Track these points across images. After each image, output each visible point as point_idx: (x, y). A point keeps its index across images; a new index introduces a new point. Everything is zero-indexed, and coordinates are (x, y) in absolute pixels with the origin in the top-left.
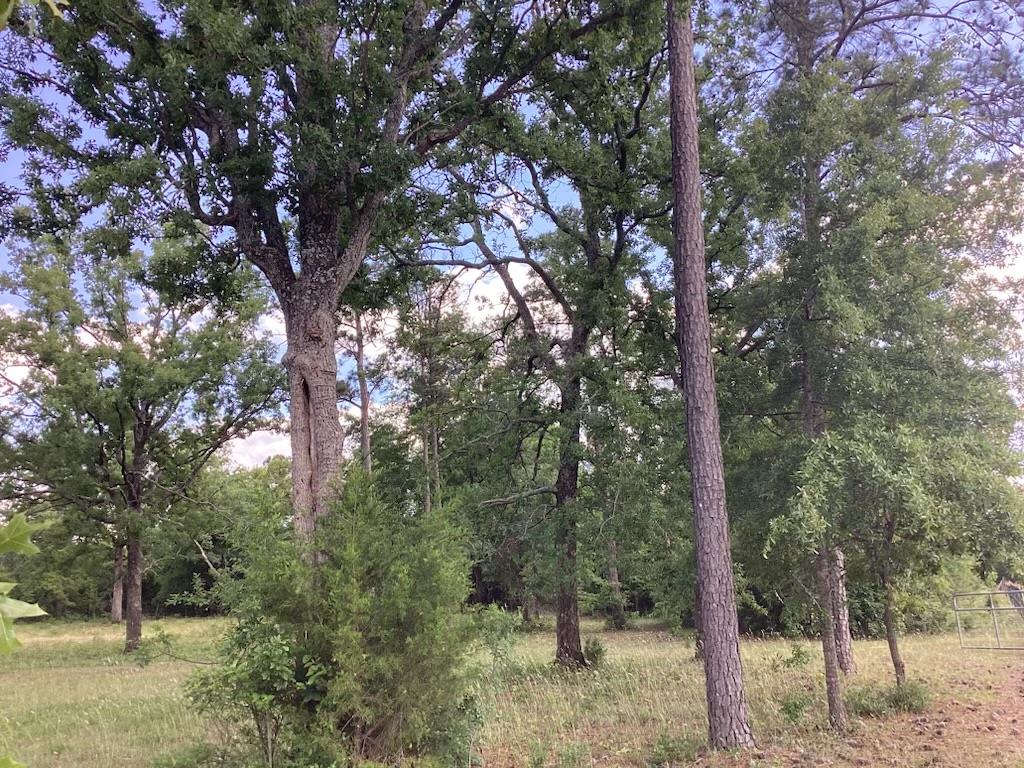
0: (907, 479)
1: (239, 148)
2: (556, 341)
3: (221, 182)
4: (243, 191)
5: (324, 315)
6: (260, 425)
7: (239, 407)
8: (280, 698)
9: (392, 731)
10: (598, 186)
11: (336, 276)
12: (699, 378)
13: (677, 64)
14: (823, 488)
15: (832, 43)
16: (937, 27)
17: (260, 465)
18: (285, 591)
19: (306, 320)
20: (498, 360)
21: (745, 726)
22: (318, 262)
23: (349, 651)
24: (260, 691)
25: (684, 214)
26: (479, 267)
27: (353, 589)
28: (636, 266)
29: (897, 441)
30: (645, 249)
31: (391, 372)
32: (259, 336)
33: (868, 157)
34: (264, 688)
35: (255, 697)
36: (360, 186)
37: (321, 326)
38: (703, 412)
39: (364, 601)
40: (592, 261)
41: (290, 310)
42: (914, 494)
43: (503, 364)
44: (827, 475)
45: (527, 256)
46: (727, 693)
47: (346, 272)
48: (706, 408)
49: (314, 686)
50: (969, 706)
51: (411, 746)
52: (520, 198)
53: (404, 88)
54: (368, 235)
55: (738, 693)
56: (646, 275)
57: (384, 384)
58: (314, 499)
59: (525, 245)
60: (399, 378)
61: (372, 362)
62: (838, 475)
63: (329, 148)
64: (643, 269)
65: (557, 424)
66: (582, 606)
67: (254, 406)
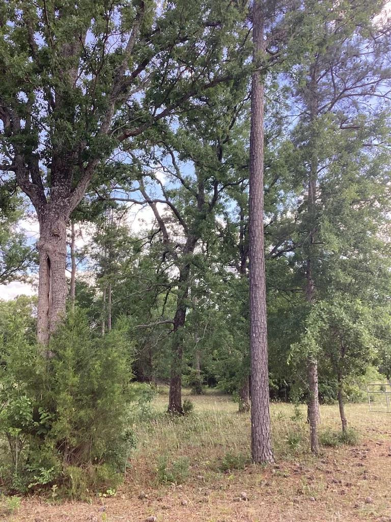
0: (360, 327)
1: (20, 130)
2: (178, 245)
3: (9, 147)
4: (22, 153)
5: (61, 222)
6: (15, 278)
7: (4, 268)
8: (25, 430)
9: (86, 451)
10: (209, 167)
11: (69, 202)
12: (257, 270)
13: (256, 107)
14: (318, 330)
15: (329, 104)
16: (380, 101)
17: (13, 299)
18: (31, 372)
19: (51, 225)
20: (146, 252)
21: (270, 451)
22: (60, 194)
23: (66, 406)
24: (13, 426)
25: (255, 185)
26: (141, 203)
27: (69, 373)
28: (221, 209)
29: (355, 308)
30: (226, 201)
31: (89, 255)
32: (18, 230)
33: (346, 163)
34: (16, 425)
35: (11, 429)
36: (86, 156)
37: (59, 229)
38: (258, 287)
39: (76, 379)
40: (200, 205)
41: (42, 218)
42: (364, 334)
43: (148, 255)
44: (320, 323)
45: (167, 200)
46: (262, 434)
47: (75, 201)
48: (260, 285)
49: (44, 425)
50: (378, 443)
51: (96, 459)
52: (166, 170)
53: (113, 106)
54: (88, 182)
55: (268, 434)
56: (226, 214)
57: (84, 261)
58: (49, 322)
59: (167, 194)
60: (93, 258)
61: (79, 249)
62: (325, 323)
63: (71, 134)
64: (224, 211)
65: (177, 288)
66: (183, 383)
67: (13, 268)
